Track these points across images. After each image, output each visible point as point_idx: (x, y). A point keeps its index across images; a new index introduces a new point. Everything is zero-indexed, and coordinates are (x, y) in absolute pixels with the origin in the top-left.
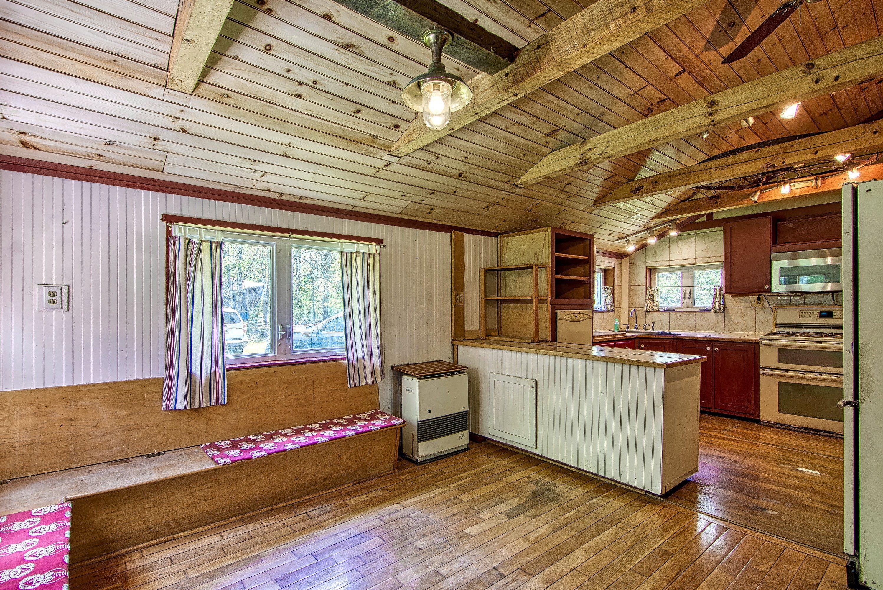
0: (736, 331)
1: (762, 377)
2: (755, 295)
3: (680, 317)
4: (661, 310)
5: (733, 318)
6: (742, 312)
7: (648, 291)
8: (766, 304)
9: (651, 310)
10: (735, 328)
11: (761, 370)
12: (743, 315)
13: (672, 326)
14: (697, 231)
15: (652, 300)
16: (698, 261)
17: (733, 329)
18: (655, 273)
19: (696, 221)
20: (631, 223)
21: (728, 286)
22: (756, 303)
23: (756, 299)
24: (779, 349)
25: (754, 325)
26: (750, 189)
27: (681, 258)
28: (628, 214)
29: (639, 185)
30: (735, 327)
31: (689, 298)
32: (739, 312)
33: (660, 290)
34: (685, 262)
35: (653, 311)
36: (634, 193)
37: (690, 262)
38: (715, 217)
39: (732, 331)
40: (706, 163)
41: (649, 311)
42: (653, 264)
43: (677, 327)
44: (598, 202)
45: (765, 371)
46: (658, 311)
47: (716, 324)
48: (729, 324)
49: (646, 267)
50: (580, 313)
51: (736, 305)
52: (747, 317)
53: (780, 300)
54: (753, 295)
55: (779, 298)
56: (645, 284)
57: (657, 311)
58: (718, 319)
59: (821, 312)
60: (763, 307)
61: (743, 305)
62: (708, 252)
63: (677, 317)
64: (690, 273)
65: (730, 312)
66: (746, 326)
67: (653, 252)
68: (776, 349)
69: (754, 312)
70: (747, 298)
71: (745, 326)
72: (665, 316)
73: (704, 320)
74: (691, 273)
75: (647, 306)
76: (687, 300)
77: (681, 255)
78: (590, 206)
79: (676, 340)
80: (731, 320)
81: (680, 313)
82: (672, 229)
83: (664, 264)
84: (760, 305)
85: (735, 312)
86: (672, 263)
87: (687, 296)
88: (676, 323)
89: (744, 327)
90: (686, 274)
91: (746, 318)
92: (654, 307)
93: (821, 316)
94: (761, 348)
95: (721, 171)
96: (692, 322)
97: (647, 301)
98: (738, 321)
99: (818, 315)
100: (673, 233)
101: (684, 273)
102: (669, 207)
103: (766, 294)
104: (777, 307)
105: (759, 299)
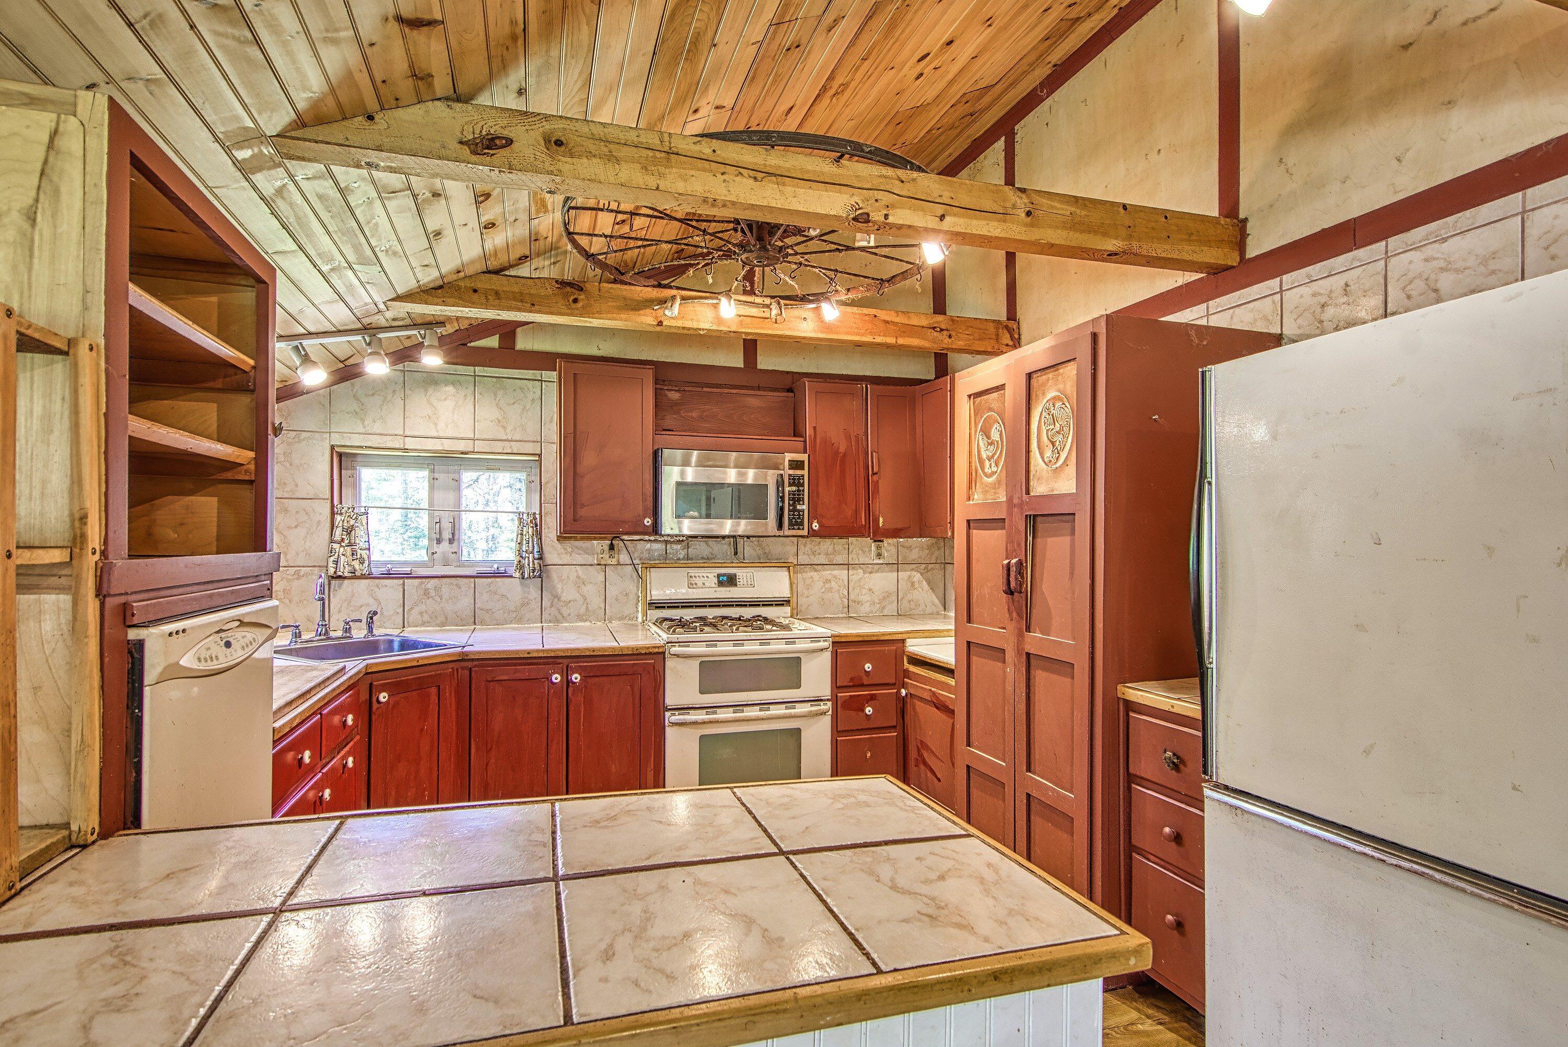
0: (567, 621)
1: (669, 732)
2: (605, 539)
3: (433, 593)
4: (375, 571)
5: (559, 591)
6: (578, 577)
7: (338, 518)
8: (624, 558)
9: (346, 574)
10: (565, 614)
11: (668, 714)
12: (580, 583)
13: (413, 616)
14: (479, 370)
15: (350, 545)
16: (479, 446)
17: (559, 617)
18: (354, 468)
19: (473, 344)
20: (342, 290)
21: (570, 516)
22: (606, 556)
23: (606, 548)
24: (701, 663)
25: (603, 606)
26: (649, 289)
27: (435, 434)
28: (357, 248)
29: (495, 126)
30: (565, 611)
31: (451, 541)
32: (573, 576)
33: (373, 515)
34: (448, 445)
35: (354, 576)
36: (474, 153)
37: (461, 446)
38: (523, 343)
39: (558, 621)
40: (715, 143)
41: (340, 577)
42: (356, 441)
43: (426, 618)
44: (309, 132)
45: (677, 718)
46: (369, 576)
47: (523, 605)
48: (552, 605)
49: (332, 447)
50: (242, 624)
51: (566, 559)
52: (589, 587)
53: (649, 550)
54: (601, 539)
55: (648, 545)
56: (328, 495)
57: (363, 577)
58: (529, 593)
59: (719, 576)
60: (619, 564)
61: (579, 559)
62: (504, 428)
63: (426, 593)
64: (452, 476)
65: (554, 576)
66: (587, 609)
67: (354, 406)
68: (696, 664)
69: (601, 577)
70: (587, 544)
71: (584, 607)
72: (390, 591)
73: (497, 597)
74: (456, 476)
75: (336, 562)
76: (445, 545)
77: (436, 424)
78: (260, 137)
79: (469, 664)
80: (557, 597)
81: (433, 581)
82: (430, 346)
83: (389, 445)
84: (614, 561)
85: (565, 576)
86: (410, 443)
87: (447, 535)
88: (423, 608)
89: (583, 610)
90: (441, 477)
91: (585, 589)
92: (356, 564)
93: (721, 584)
94: (670, 663)
95: (751, 181)
96: (465, 603)
97: (336, 546)
98: (570, 597)
99: (716, 580)
100: (432, 360)
101: (436, 475)
102: (455, 277)
103: (625, 537)
104: (649, 566)
105: (612, 547)
